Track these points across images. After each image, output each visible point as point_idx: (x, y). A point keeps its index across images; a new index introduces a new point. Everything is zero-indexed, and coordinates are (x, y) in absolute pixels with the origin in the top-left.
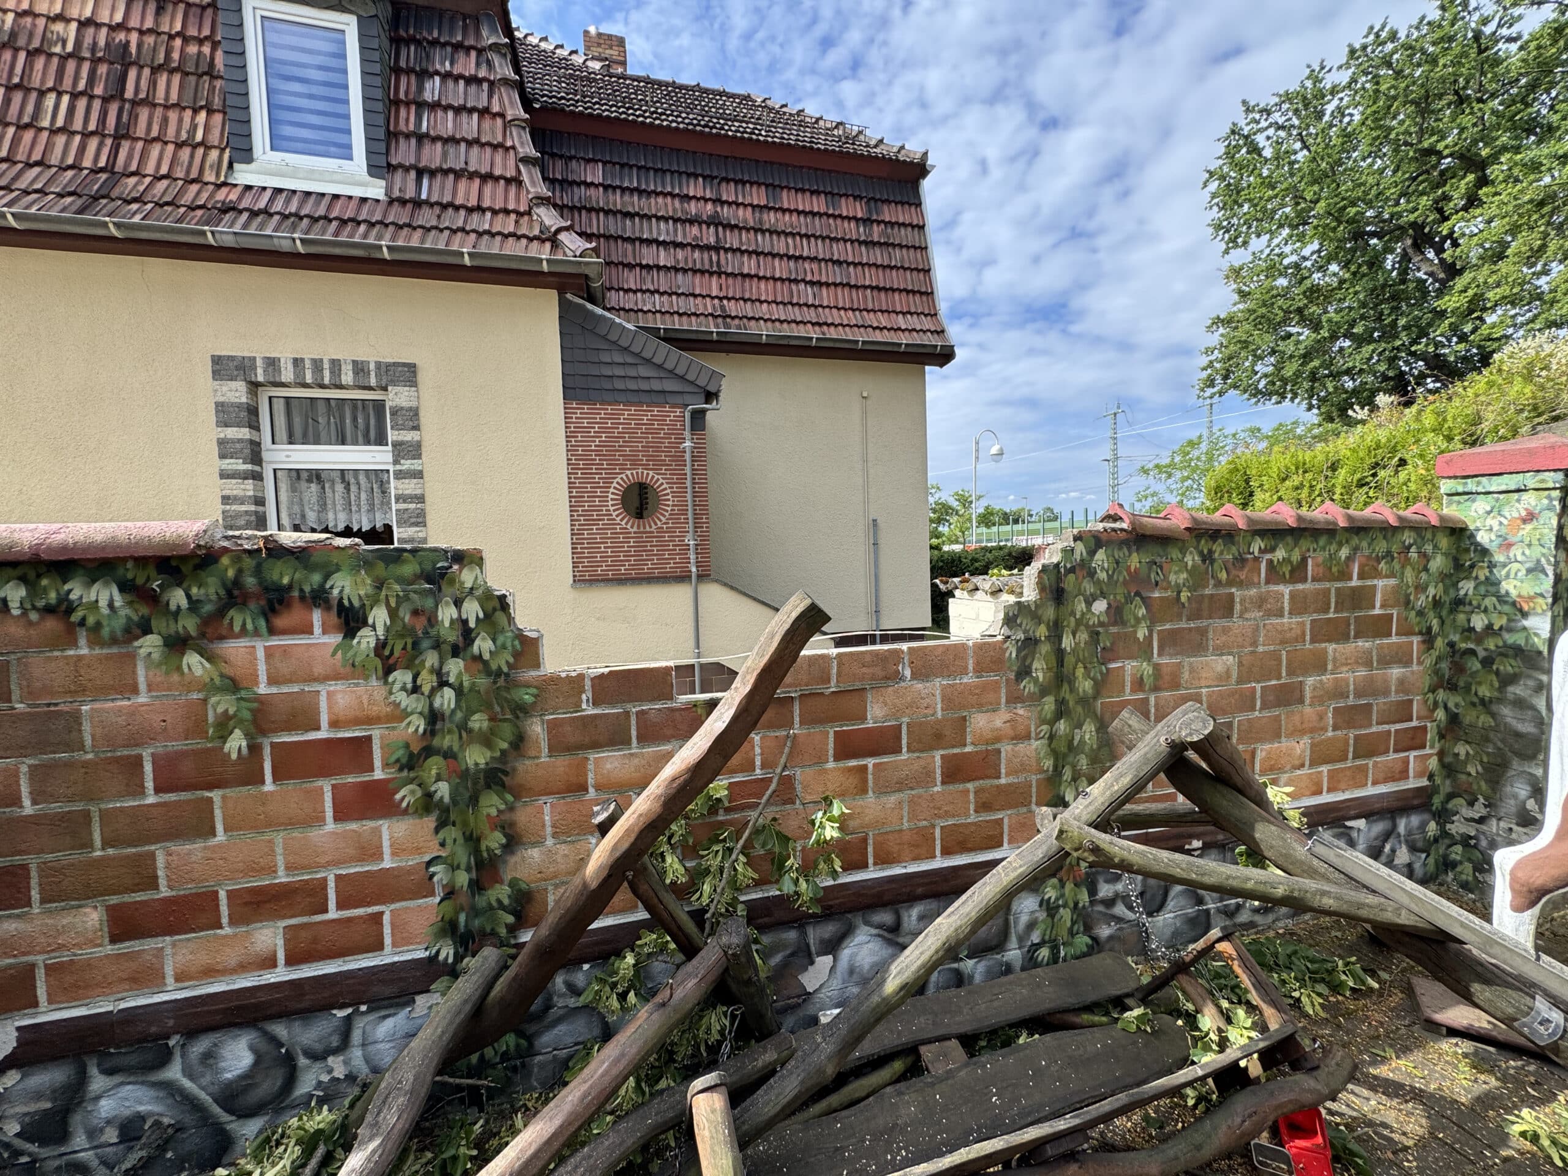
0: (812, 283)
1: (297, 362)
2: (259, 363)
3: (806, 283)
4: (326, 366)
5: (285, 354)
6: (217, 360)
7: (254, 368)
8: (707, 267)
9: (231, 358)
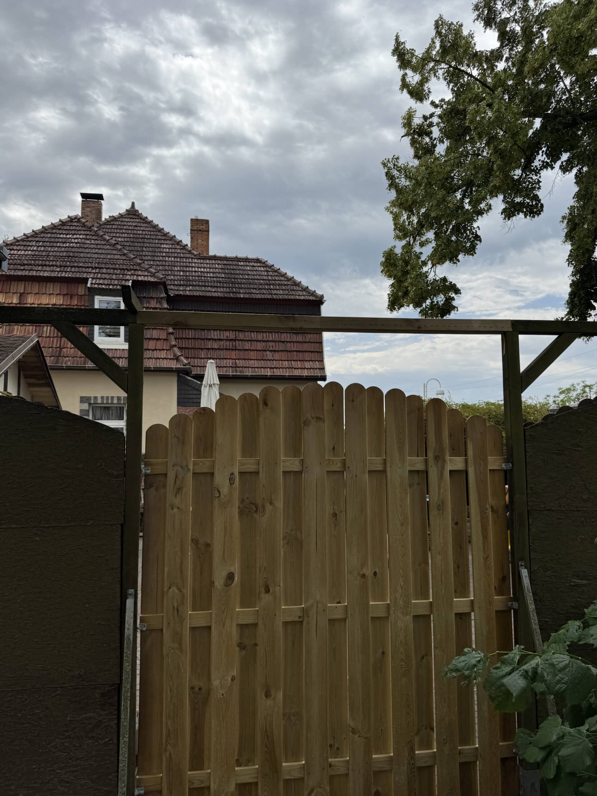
0: (271, 351)
1: (102, 398)
2: (92, 398)
3: (269, 351)
4: (110, 398)
5: (99, 395)
6: (81, 398)
7: (91, 399)
8: (231, 348)
9: (85, 397)
